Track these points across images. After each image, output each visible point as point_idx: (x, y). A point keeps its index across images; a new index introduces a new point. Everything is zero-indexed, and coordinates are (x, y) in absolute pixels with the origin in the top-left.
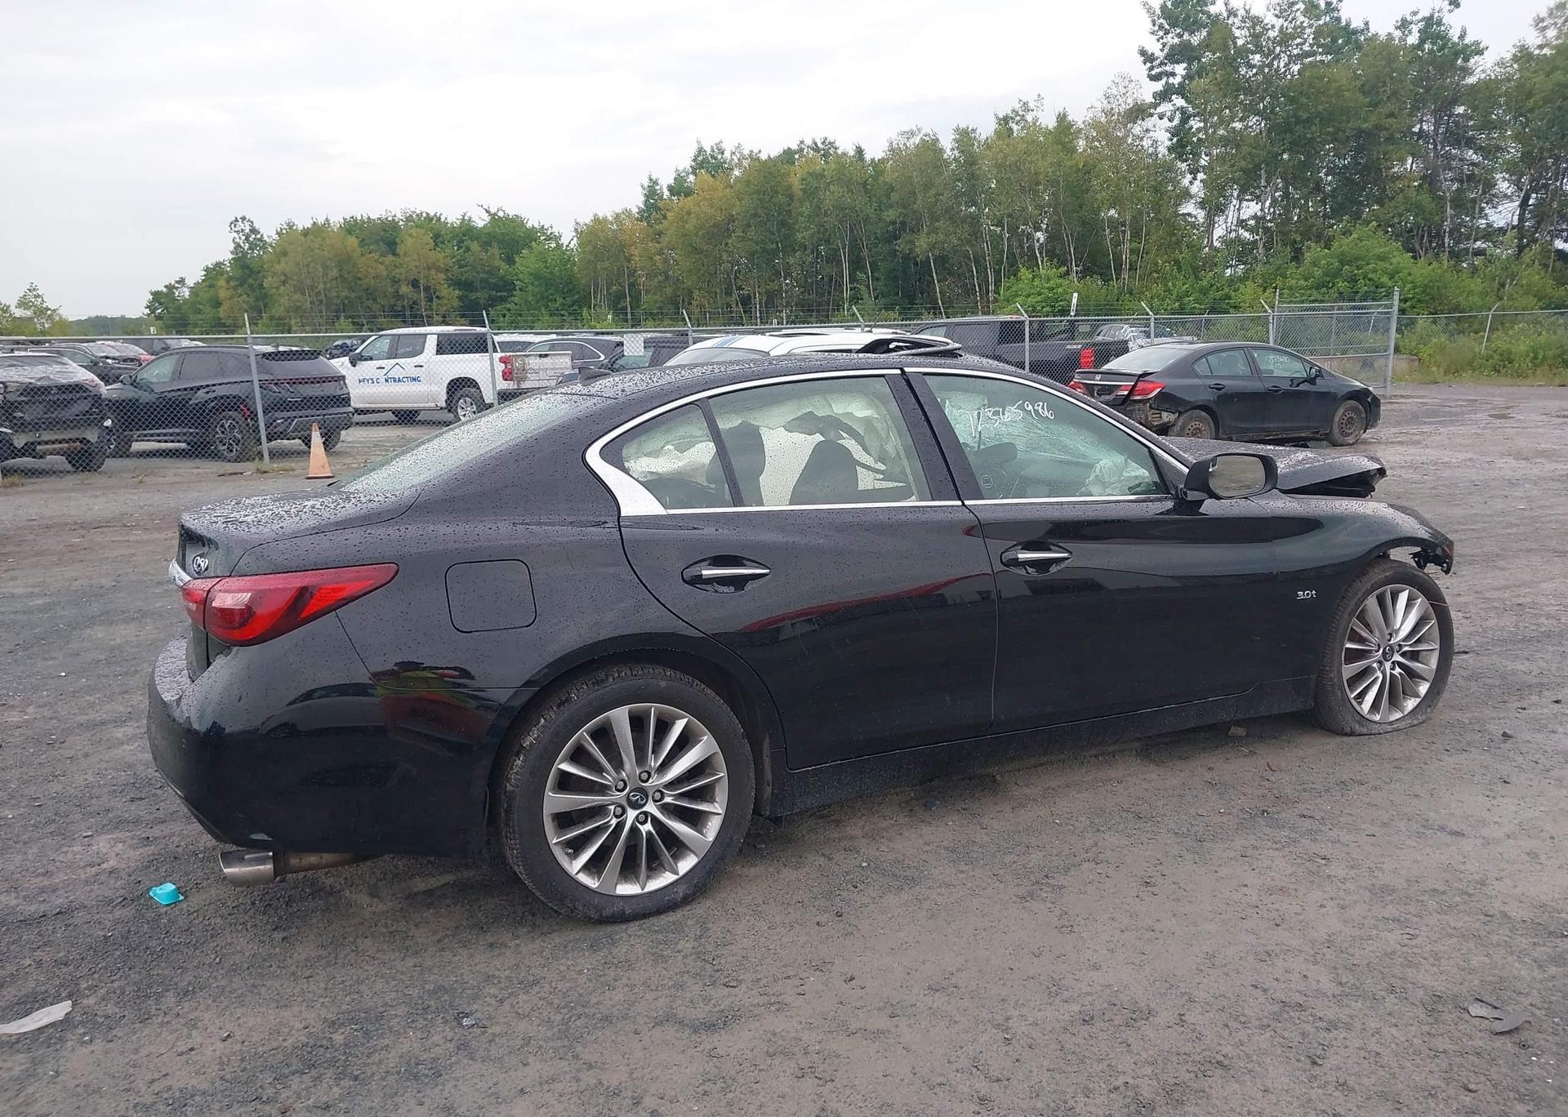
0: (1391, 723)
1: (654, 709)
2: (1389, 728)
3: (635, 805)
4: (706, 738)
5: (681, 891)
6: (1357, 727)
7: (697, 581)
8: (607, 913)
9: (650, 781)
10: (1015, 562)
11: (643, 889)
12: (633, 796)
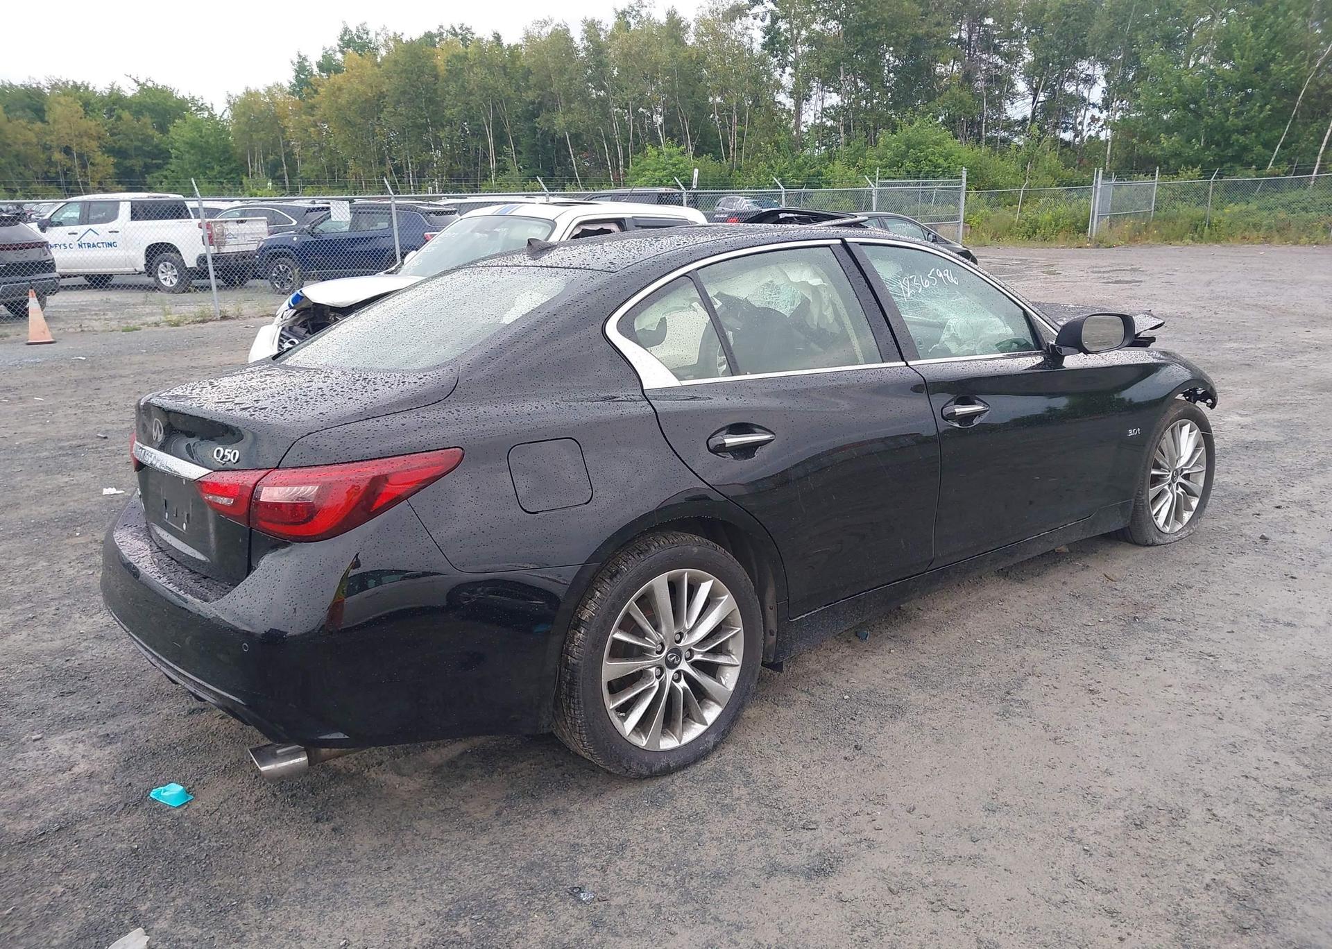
0: (1176, 533)
1: (686, 574)
2: (1176, 537)
3: (672, 665)
4: (727, 596)
5: (712, 739)
6: (1157, 539)
7: (721, 449)
8: (656, 768)
9: (683, 641)
10: (953, 416)
11: (680, 742)
12: (671, 657)
